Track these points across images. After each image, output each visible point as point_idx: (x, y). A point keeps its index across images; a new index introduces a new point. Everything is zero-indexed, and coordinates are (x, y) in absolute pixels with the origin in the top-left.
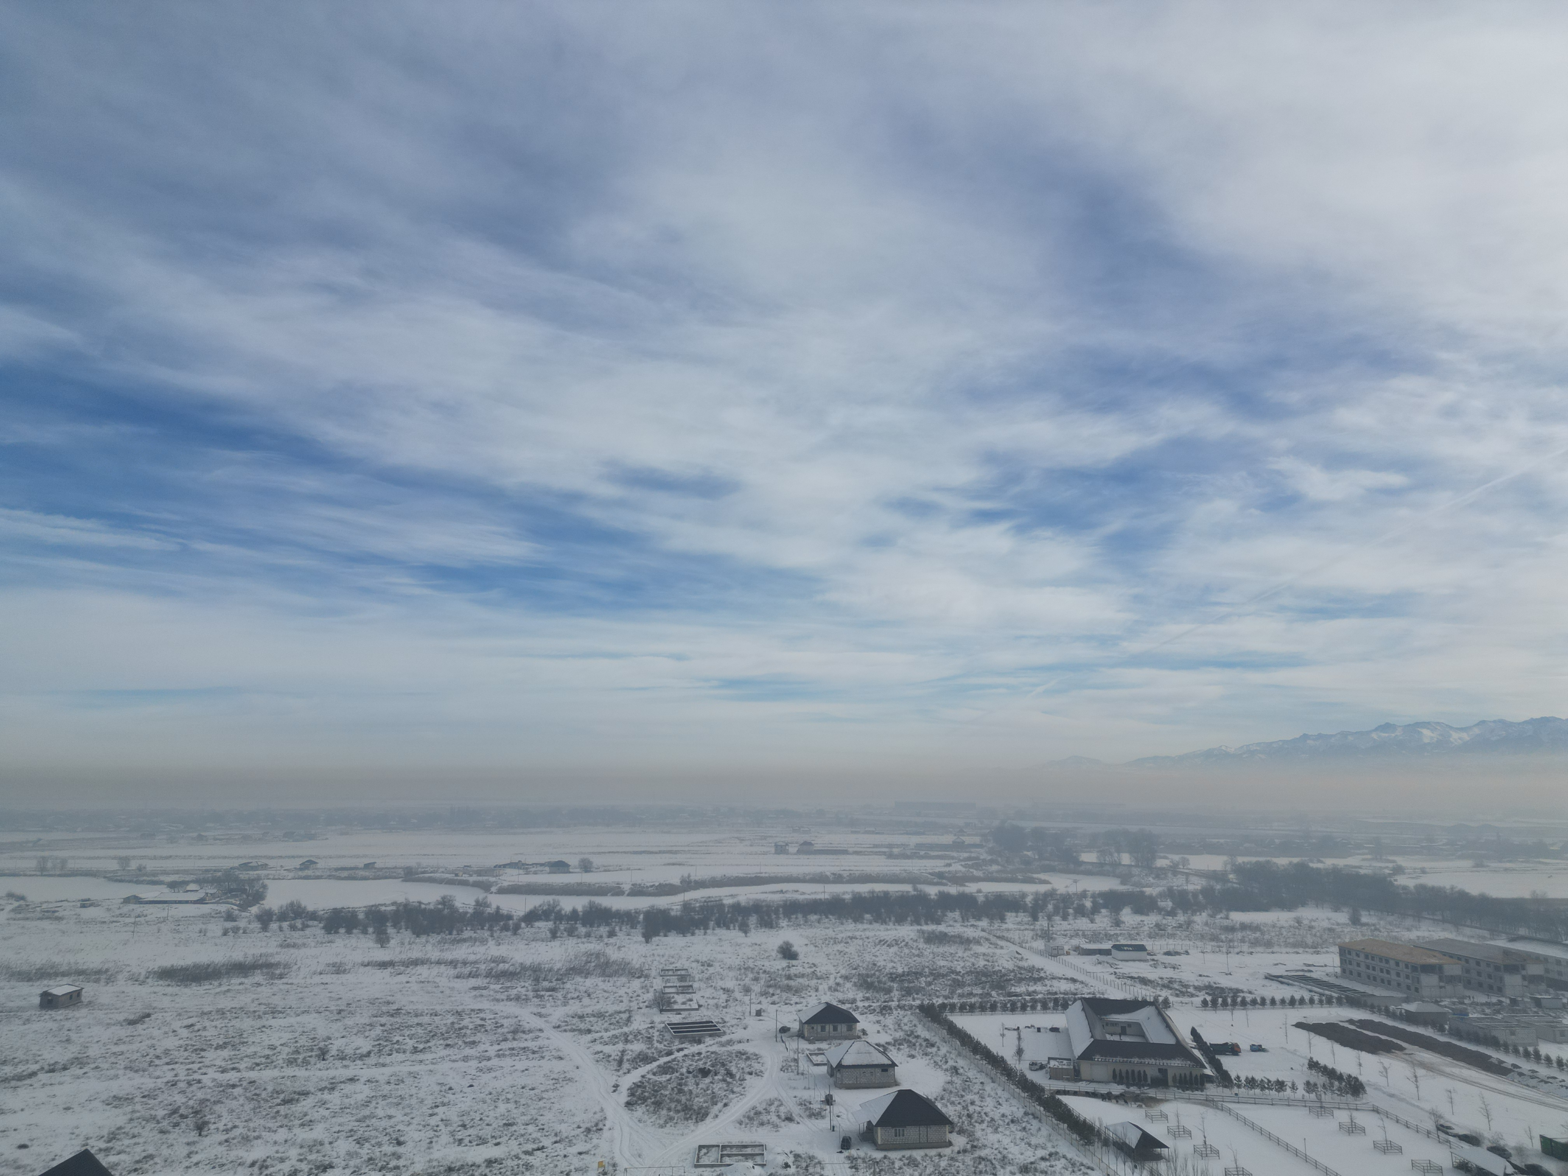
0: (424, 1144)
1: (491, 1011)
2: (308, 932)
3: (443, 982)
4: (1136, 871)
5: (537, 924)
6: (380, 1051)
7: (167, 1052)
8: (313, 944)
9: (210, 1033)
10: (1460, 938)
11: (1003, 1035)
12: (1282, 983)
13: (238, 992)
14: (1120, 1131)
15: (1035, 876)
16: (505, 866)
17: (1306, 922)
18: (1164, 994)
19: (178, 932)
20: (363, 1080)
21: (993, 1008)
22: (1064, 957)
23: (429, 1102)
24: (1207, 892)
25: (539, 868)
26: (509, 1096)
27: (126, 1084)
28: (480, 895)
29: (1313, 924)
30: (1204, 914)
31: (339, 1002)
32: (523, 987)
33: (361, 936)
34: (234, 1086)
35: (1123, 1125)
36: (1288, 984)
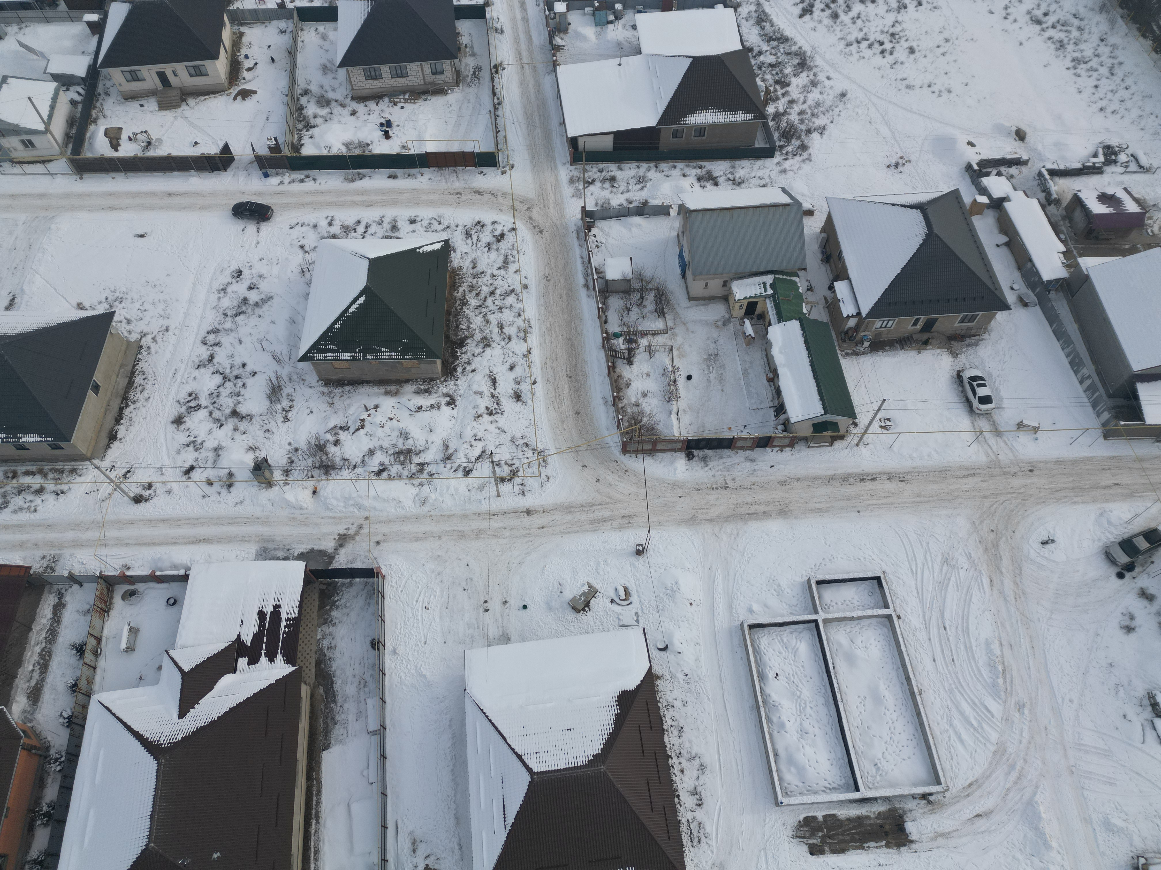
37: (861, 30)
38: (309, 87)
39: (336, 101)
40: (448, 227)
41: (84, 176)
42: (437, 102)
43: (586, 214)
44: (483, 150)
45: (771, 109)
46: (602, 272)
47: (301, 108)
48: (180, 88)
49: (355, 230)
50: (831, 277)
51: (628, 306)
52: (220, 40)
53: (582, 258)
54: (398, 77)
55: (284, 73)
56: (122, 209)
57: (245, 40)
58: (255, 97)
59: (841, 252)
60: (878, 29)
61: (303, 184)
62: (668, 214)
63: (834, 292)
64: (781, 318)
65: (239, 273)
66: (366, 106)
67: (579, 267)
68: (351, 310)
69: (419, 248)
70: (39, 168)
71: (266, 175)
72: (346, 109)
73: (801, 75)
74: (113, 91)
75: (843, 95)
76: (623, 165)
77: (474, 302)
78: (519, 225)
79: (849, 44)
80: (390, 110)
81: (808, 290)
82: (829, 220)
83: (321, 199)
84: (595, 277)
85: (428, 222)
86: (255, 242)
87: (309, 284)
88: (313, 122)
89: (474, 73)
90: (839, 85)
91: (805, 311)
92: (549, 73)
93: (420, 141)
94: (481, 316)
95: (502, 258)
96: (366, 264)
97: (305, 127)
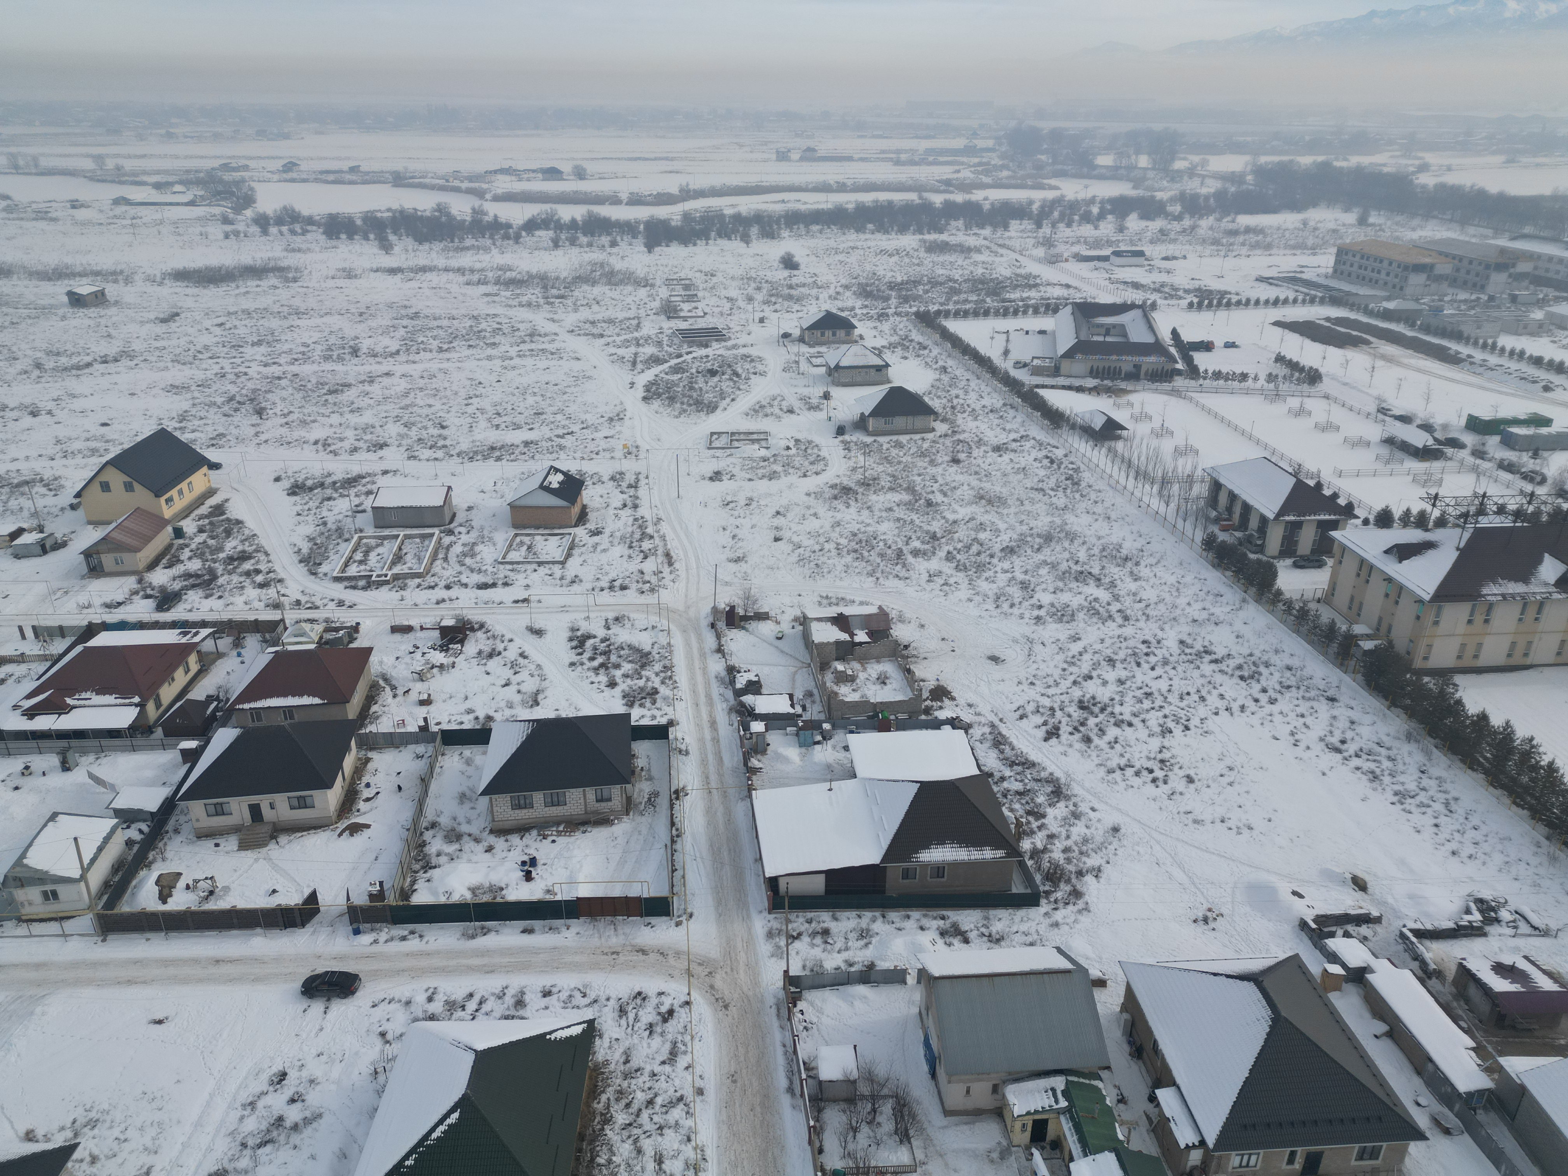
0: (466, 428)
1: (506, 316)
2: (309, 236)
3: (455, 289)
4: (1151, 174)
5: (537, 233)
6: (408, 350)
7: (207, 348)
8: (317, 249)
9: (242, 331)
10: (1462, 238)
11: (992, 338)
12: (1271, 284)
13: (257, 294)
14: (1087, 416)
15: (1046, 181)
16: (496, 172)
17: (1312, 223)
18: (1153, 297)
19: (179, 234)
20: (398, 374)
21: (986, 313)
22: (1062, 264)
23: (463, 394)
24: (1220, 195)
25: (532, 175)
26: (535, 390)
27: (178, 375)
28: (477, 203)
29: (1319, 225)
30: (1211, 218)
31: (358, 305)
32: (533, 294)
33: (364, 242)
34: (279, 378)
35: (1091, 412)
36: (1277, 285)
37: (1122, 755)
38: (438, 819)
39: (470, 835)
40: (595, 1001)
41: (110, 937)
42: (599, 834)
43: (790, 980)
44: (653, 894)
45: (1026, 845)
46: (813, 1069)
47: (423, 844)
48: (274, 823)
49: (463, 1008)
50: (1150, 1084)
51: (854, 1124)
52: (340, 767)
53: (784, 1046)
54: (553, 805)
55: (411, 804)
56: (145, 982)
57: (370, 766)
58: (367, 833)
59: (1155, 1042)
60: (1143, 755)
61: (404, 943)
62: (904, 982)
63: (1158, 1105)
64: (1088, 1149)
65: (283, 1076)
66: (507, 841)
67: (780, 1061)
68: (434, 1135)
69: (550, 1033)
70: (53, 927)
71: (357, 932)
72: (481, 845)
73: (1058, 805)
74: (186, 829)
75: (1116, 830)
76: (838, 914)
77: (621, 1118)
78: (696, 996)
79: (1111, 771)
80: (538, 844)
81: (1119, 1101)
82: (1130, 994)
83: (424, 963)
84: (804, 1076)
85: (567, 994)
86: (318, 1027)
87: (380, 1093)
88: (434, 861)
89: (649, 799)
90: (1110, 819)
91: (1121, 1137)
92: (742, 799)
93: (572, 882)
94: (630, 1141)
95: (668, 1046)
96: (470, 1058)
97: (423, 867)
